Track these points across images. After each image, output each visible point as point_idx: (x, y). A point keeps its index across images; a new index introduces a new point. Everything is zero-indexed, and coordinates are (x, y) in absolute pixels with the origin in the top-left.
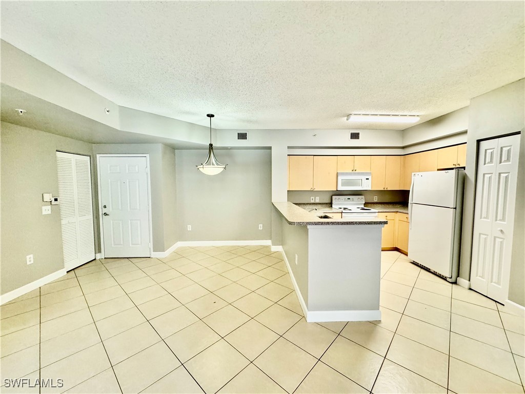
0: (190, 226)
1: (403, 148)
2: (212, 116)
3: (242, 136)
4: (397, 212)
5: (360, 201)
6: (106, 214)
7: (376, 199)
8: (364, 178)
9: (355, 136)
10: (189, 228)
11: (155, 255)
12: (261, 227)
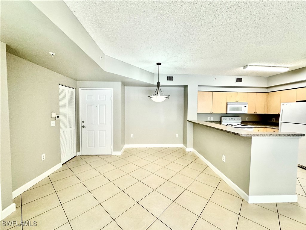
0: (133, 135)
1: (267, 88)
2: (160, 64)
3: (170, 78)
4: (265, 127)
5: (239, 120)
6: (83, 127)
7: (247, 119)
8: (243, 106)
9: (239, 80)
10: (132, 136)
11: (114, 153)
12: (177, 136)
